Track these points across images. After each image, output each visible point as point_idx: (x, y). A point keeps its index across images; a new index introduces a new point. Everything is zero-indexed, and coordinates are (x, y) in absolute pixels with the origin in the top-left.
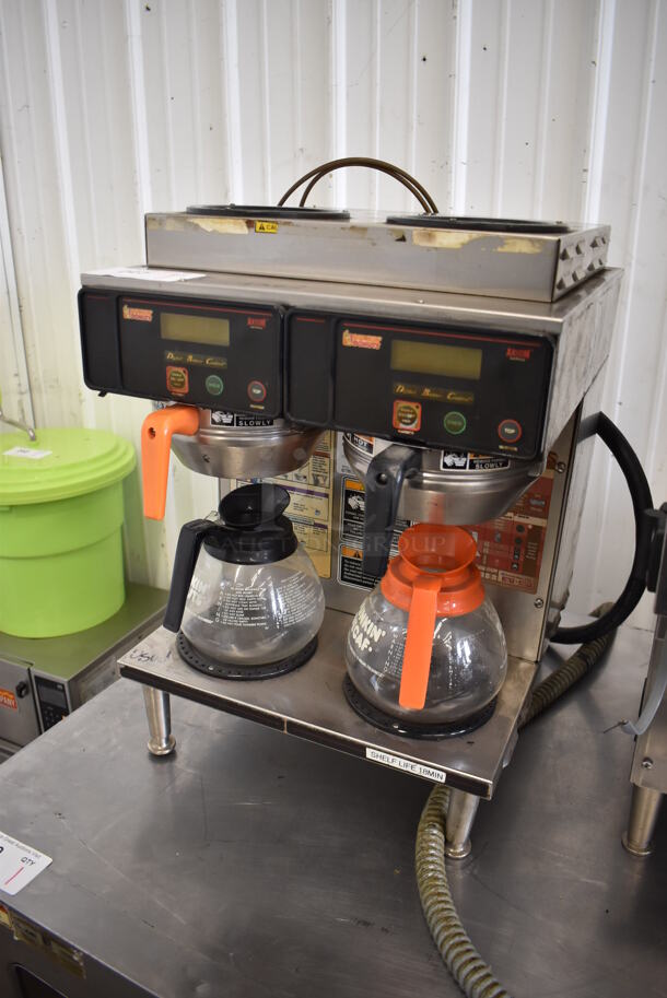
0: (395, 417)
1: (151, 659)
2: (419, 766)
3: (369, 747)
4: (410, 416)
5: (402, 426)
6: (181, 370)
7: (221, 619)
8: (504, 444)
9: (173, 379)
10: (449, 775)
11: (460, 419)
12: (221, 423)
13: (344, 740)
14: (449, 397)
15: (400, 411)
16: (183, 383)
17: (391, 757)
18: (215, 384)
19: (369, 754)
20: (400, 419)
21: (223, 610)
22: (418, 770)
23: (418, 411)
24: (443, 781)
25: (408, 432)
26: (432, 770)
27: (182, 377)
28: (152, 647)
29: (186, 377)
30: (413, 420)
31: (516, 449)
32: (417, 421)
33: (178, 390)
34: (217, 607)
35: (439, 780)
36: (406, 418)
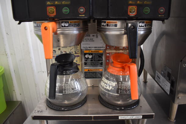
0: (129, 12)
1: (42, 111)
2: (135, 116)
3: (120, 116)
4: (133, 10)
5: (131, 14)
6: (53, 7)
7: (65, 92)
8: (160, 15)
9: (50, 11)
10: (143, 116)
11: (148, 9)
12: (65, 26)
13: (112, 116)
14: (145, 3)
15: (130, 9)
16: (53, 12)
17: (126, 116)
18: (66, 10)
19: (120, 118)
20: (130, 12)
21: (65, 89)
22: (134, 117)
23: (136, 9)
24: (142, 118)
25: (132, 16)
26: (138, 116)
27: (53, 10)
28: (40, 108)
29: (55, 10)
30: (134, 11)
31: (163, 16)
32: (136, 12)
33: (52, 15)
34: (63, 89)
35: (140, 118)
36: (132, 11)
